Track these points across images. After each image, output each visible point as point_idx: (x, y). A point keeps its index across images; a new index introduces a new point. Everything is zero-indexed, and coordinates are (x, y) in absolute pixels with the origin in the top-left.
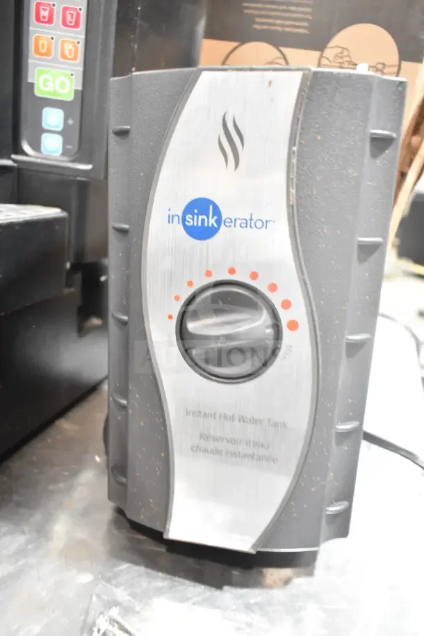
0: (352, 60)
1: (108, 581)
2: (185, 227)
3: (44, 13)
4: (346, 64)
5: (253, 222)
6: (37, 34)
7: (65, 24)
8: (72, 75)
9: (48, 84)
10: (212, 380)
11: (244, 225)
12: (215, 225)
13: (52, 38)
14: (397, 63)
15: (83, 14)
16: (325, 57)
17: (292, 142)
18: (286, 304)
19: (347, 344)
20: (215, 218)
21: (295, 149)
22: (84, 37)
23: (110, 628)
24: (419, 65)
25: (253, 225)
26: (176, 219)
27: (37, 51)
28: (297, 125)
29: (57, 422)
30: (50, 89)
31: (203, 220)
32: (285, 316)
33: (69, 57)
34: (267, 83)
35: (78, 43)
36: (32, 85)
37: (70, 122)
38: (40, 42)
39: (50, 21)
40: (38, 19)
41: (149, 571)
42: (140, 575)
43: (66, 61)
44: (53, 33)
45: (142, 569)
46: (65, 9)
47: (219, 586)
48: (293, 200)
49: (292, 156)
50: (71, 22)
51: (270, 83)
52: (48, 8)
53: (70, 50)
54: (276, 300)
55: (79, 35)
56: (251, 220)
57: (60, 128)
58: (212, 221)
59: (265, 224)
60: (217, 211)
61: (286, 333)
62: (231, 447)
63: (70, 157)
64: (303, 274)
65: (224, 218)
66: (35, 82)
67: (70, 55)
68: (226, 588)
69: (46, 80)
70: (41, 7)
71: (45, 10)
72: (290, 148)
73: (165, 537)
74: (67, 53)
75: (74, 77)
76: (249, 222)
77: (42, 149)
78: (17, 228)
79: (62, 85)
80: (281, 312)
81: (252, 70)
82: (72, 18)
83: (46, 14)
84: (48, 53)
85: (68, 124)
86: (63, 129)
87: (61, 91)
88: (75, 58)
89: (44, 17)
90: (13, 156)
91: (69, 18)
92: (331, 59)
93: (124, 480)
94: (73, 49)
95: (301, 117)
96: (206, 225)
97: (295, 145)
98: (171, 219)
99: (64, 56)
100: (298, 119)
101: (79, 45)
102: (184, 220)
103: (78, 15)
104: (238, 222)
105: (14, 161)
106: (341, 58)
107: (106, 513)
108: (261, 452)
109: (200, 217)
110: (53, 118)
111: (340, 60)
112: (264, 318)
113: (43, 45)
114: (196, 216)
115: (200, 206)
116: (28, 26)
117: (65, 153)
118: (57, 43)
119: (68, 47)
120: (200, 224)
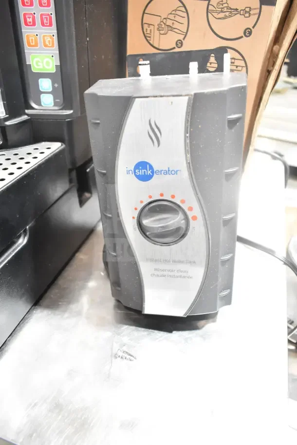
0: (229, 6)
1: (119, 334)
2: (136, 176)
3: (30, 20)
4: (225, 8)
5: (170, 172)
6: (27, 33)
7: (43, 24)
8: (52, 56)
9: (39, 64)
10: (157, 245)
11: (165, 173)
12: (151, 174)
13: (37, 35)
14: (259, 7)
15: (53, 17)
16: (211, 5)
17: (186, 132)
18: (191, 209)
19: (223, 221)
20: (151, 170)
21: (188, 135)
22: (56, 31)
23: (124, 354)
24: (274, 7)
25: (170, 173)
26: (131, 172)
27: (29, 45)
28: (188, 123)
29: (77, 255)
30: (41, 67)
31: (145, 172)
32: (190, 214)
33: (49, 45)
34: (170, 103)
35: (53, 36)
36: (30, 65)
37: (56, 85)
38: (30, 38)
39: (34, 24)
40: (26, 24)
41: (138, 328)
42: (133, 330)
43: (48, 48)
44: (38, 31)
45: (133, 328)
46: (42, 15)
47: (170, 331)
48: (189, 160)
49: (187, 139)
50: (46, 23)
51: (172, 102)
52: (31, 16)
53: (49, 41)
54: (185, 207)
55: (53, 30)
56: (169, 171)
57: (50, 90)
58: (149, 172)
59: (176, 172)
60: (151, 167)
61: (191, 222)
62: (170, 273)
63: (60, 106)
64: (197, 194)
65: (155, 170)
66: (31, 63)
67: (49, 44)
68: (174, 332)
69: (37, 62)
70: (27, 16)
71: (29, 18)
72: (185, 135)
73: (143, 313)
74: (48, 43)
75: (54, 57)
76: (168, 172)
77: (42, 104)
78: (43, 166)
79: (48, 63)
80: (188, 213)
81: (161, 96)
82: (47, 20)
83: (31, 20)
84: (36, 45)
85: (55, 87)
86: (52, 91)
87: (47, 67)
88: (53, 46)
89: (30, 22)
90: (27, 111)
91: (45, 21)
92: (215, 6)
93: (119, 289)
94: (51, 40)
95: (189, 119)
96: (146, 174)
97: (187, 133)
98: (128, 172)
99: (46, 46)
100: (188, 120)
101: (54, 37)
102: (135, 172)
103: (51, 18)
104: (163, 172)
105: (28, 115)
106: (222, 4)
107: (111, 302)
108: (184, 274)
109: (143, 171)
110: (45, 84)
111: (221, 6)
112: (180, 216)
113: (32, 40)
114: (141, 171)
115: (142, 165)
116: (21, 29)
117: (56, 104)
118: (40, 38)
119: (48, 39)
120: (143, 174)
